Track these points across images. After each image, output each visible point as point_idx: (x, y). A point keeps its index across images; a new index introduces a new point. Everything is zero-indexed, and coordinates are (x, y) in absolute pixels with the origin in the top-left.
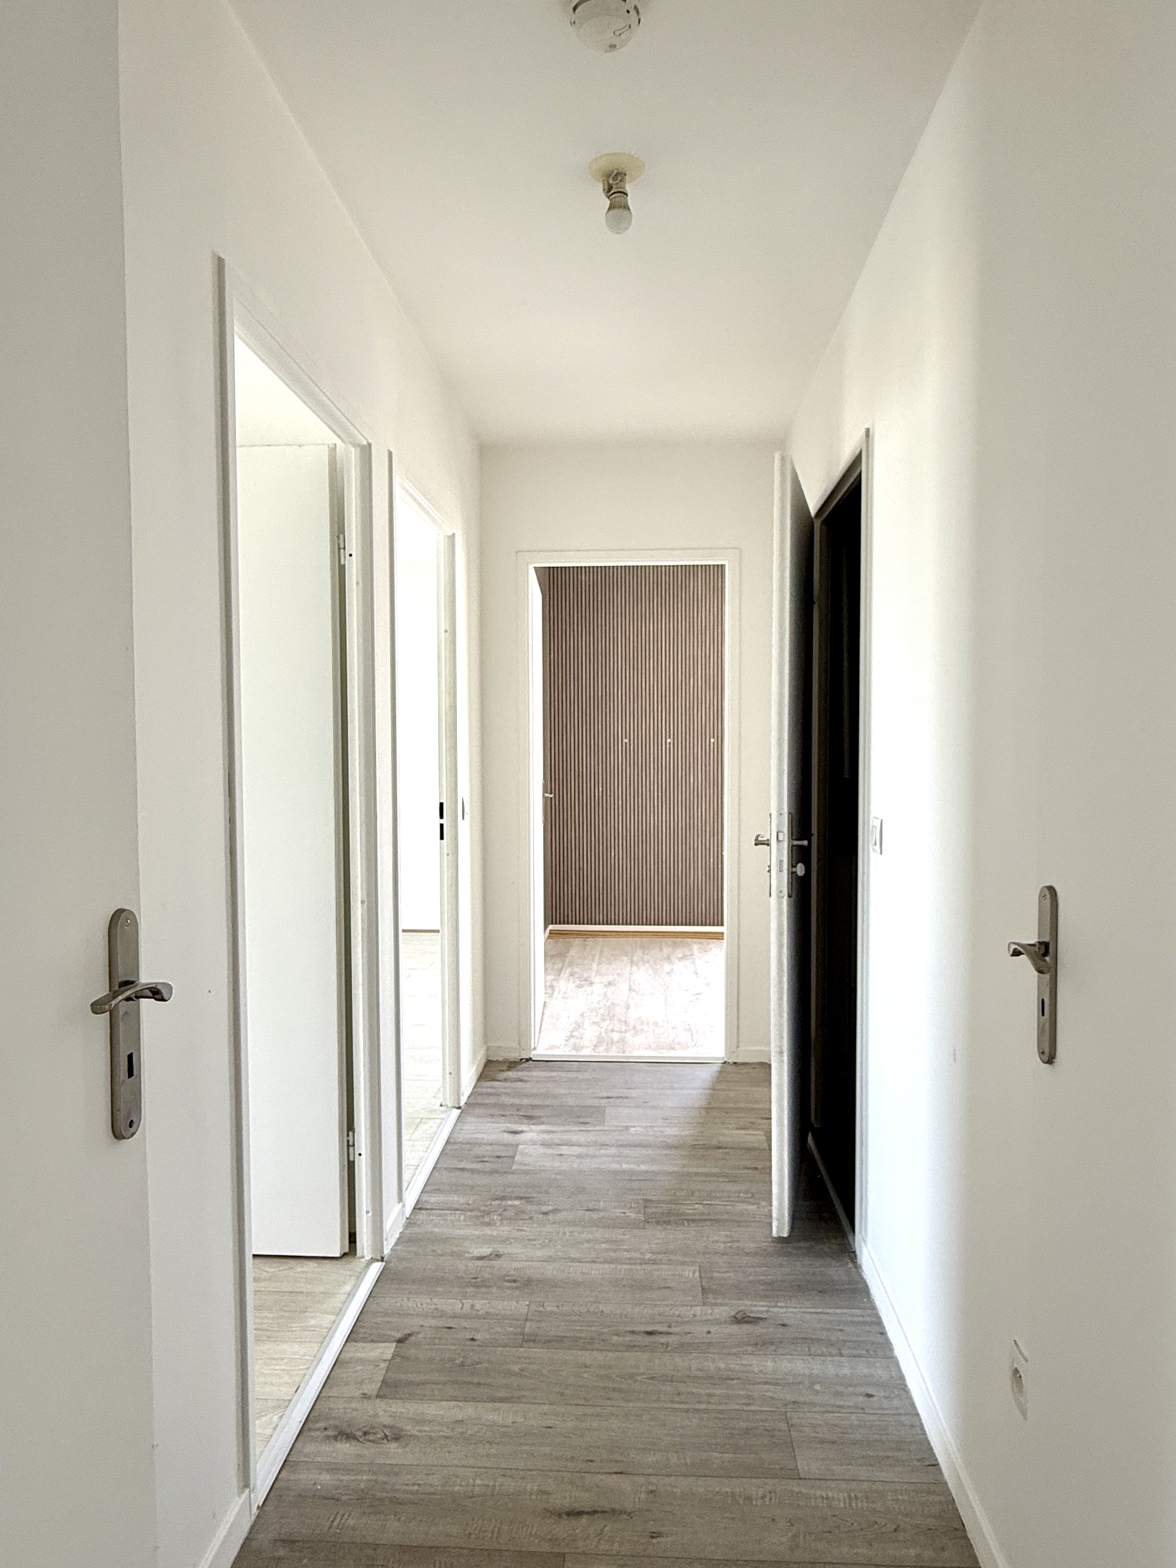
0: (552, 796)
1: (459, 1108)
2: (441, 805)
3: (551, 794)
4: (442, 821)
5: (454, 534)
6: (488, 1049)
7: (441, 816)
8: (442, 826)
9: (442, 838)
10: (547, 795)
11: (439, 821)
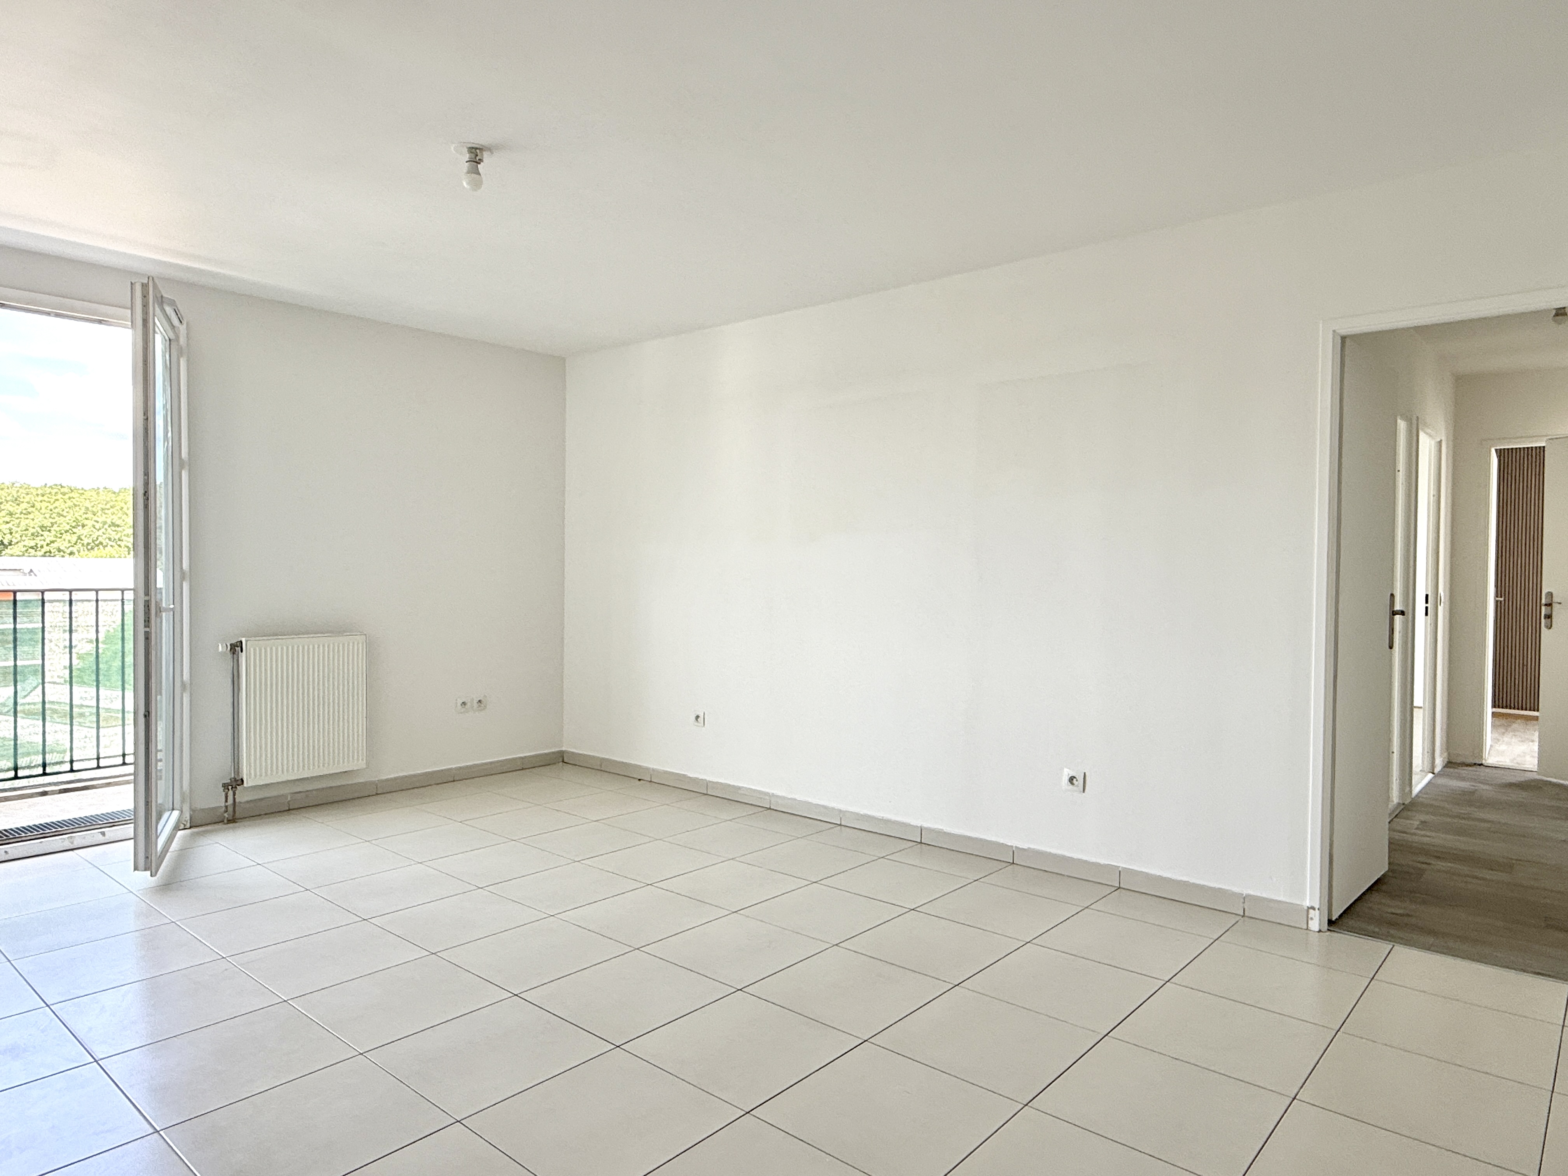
0: (1502, 599)
1: (1433, 773)
2: (1427, 596)
3: (1501, 597)
4: (1427, 605)
5: (1441, 440)
6: (1449, 754)
7: (1427, 602)
8: (1427, 608)
9: (1426, 614)
10: (1497, 599)
11: (1425, 605)
